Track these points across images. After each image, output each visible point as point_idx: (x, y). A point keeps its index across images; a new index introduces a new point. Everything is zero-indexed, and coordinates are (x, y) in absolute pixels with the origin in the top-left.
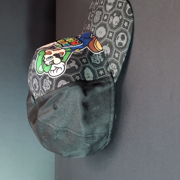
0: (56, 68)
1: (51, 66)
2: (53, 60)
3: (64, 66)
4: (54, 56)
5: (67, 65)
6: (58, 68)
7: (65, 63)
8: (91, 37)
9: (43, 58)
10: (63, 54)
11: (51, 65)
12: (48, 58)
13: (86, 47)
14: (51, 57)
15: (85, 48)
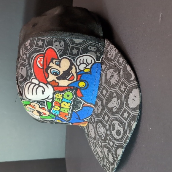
4: (36, 111)
7: (41, 118)
8: (85, 120)
10: (44, 115)
12: (30, 108)
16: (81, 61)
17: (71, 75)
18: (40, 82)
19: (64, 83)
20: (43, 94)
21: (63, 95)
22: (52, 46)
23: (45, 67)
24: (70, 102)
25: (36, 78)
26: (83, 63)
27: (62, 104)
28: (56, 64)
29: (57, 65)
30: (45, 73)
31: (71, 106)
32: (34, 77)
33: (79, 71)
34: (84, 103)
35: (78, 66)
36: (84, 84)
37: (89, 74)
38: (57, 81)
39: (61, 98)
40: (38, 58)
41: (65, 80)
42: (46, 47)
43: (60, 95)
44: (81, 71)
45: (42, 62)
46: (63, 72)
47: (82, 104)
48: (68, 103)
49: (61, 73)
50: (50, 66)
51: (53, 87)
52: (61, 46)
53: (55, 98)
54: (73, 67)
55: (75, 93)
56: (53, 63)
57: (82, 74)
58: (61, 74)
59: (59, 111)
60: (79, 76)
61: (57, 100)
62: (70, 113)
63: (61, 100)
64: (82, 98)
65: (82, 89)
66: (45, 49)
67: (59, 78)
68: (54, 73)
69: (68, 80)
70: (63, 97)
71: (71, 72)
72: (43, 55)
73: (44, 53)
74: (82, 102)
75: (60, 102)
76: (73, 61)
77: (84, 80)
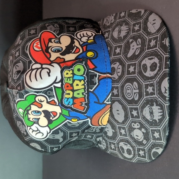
0: (38, 130)
1: (33, 125)
2: (40, 118)
3: (48, 134)
4: (43, 113)
5: (51, 134)
6: (40, 132)
7: (50, 130)
8: (105, 102)
9: (29, 107)
10: (55, 116)
11: (34, 123)
12: (35, 111)
13: (89, 119)
14: (39, 112)
15: (87, 120)
16: (81, 35)
17: (75, 48)
18: (42, 65)
19: (70, 57)
20: (49, 76)
21: (73, 71)
22: (46, 30)
23: (44, 48)
24: (83, 78)
25: (36, 63)
26: (84, 36)
27: (75, 84)
28: (55, 43)
29: (57, 43)
30: (46, 53)
31: (85, 83)
32: (34, 62)
33: (82, 43)
34: (99, 75)
35: (80, 39)
36: (93, 54)
37: (94, 43)
38: (62, 57)
39: (72, 75)
40: (34, 44)
41: (71, 54)
42: (40, 32)
43: (69, 71)
44: (84, 42)
45: (39, 46)
46: (66, 47)
47: (98, 76)
48: (80, 81)
49: (64, 48)
50: (49, 46)
51: (59, 64)
52: (55, 28)
53: (64, 78)
54: (75, 40)
55: (86, 64)
56: (52, 42)
57: (87, 45)
58: (64, 50)
59: (72, 98)
60: (84, 48)
61: (67, 80)
62: (86, 95)
63: (71, 79)
64: (95, 69)
65: (92, 59)
66: (39, 34)
67: (63, 54)
68: (56, 51)
69: (74, 53)
70: (73, 74)
71: (75, 45)
72: (39, 39)
73: (39, 37)
74: (96, 75)
75: (71, 82)
76: (73, 36)
77: (92, 50)
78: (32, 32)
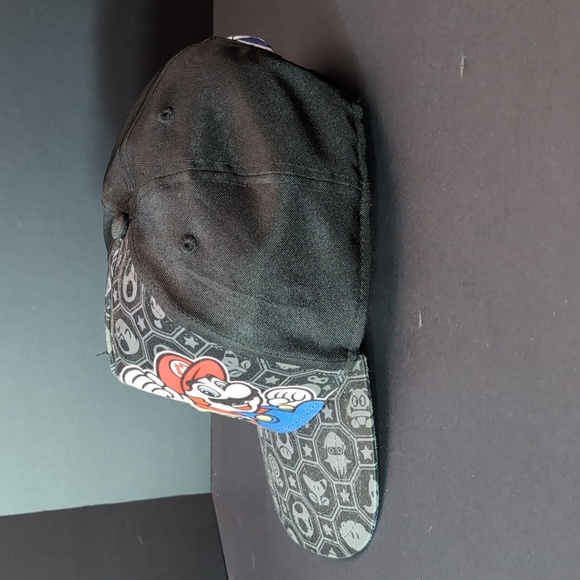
16: (279, 394)
22: (217, 359)
26: (283, 398)
28: (216, 384)
29: (218, 386)
30: (184, 384)
33: (267, 405)
35: (269, 399)
36: (270, 419)
40: (175, 360)
41: (228, 406)
44: (272, 405)
45: (183, 370)
46: (229, 398)
49: (224, 397)
50: (200, 380)
52: (240, 366)
54: (256, 398)
56: (210, 381)
57: (271, 410)
66: (198, 356)
67: (215, 401)
68: (207, 392)
69: (236, 408)
71: (248, 402)
72: (190, 363)
76: (259, 392)
77: (273, 417)
78: (191, 342)
